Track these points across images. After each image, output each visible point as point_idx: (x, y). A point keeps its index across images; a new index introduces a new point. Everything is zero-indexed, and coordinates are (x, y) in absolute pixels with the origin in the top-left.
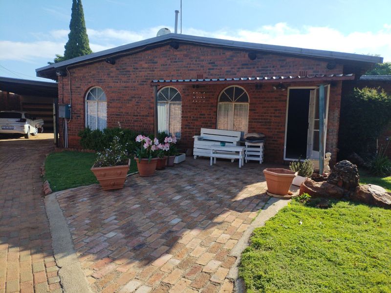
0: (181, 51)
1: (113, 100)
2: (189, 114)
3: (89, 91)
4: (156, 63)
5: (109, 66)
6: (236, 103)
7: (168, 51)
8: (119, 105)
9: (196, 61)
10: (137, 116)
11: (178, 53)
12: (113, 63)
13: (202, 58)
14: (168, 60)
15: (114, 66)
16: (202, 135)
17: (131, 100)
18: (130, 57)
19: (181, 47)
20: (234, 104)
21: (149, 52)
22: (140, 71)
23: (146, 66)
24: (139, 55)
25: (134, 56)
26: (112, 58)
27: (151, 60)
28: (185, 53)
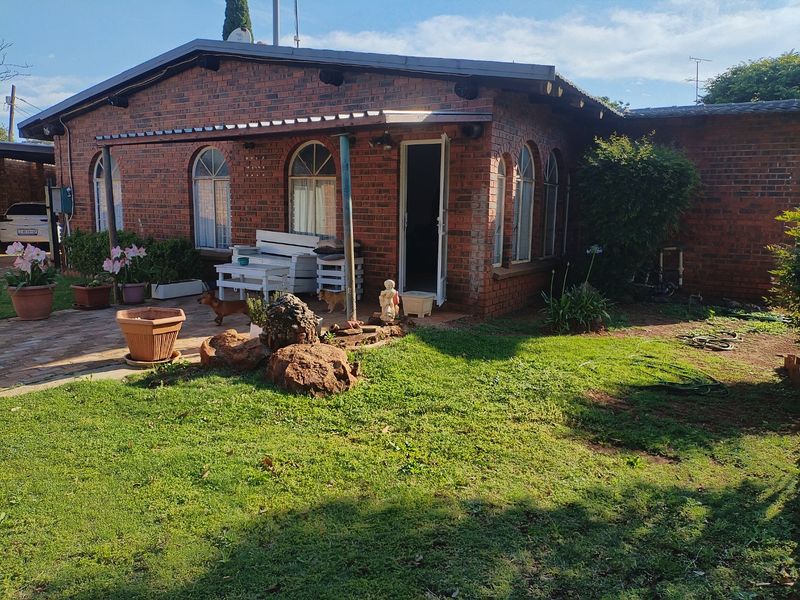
0: (222, 74)
1: (130, 176)
2: (241, 203)
3: (98, 161)
4: (188, 100)
5: (120, 110)
6: (318, 178)
7: (204, 75)
8: (138, 187)
9: (247, 93)
10: (165, 207)
11: (219, 78)
12: (126, 105)
13: (257, 86)
14: (204, 93)
15: (127, 110)
16: (259, 244)
17: (155, 177)
18: (149, 91)
19: (222, 68)
20: (314, 178)
21: (175, 79)
22: (165, 119)
23: (172, 107)
24: (161, 87)
25: (154, 89)
26: (121, 95)
27: (178, 96)
28: (230, 77)
